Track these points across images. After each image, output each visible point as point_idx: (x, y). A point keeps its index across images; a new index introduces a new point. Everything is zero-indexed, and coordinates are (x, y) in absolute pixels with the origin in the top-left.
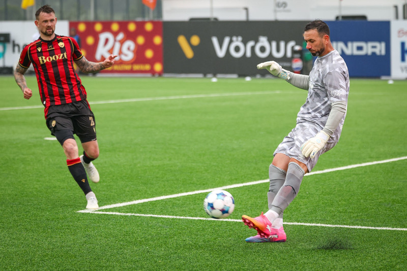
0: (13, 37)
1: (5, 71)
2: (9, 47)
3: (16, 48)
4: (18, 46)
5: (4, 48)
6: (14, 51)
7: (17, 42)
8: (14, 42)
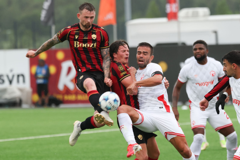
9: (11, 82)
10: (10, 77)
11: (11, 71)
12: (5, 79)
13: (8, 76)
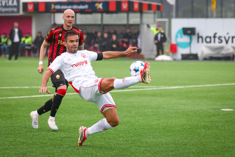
0: (197, 31)
1: (191, 57)
2: (195, 38)
3: (200, 39)
4: (202, 37)
5: (191, 39)
6: (198, 41)
7: (200, 35)
8: (198, 34)
9: (227, 42)
10: (227, 38)
11: (228, 34)
12: (223, 39)
13: (225, 37)
